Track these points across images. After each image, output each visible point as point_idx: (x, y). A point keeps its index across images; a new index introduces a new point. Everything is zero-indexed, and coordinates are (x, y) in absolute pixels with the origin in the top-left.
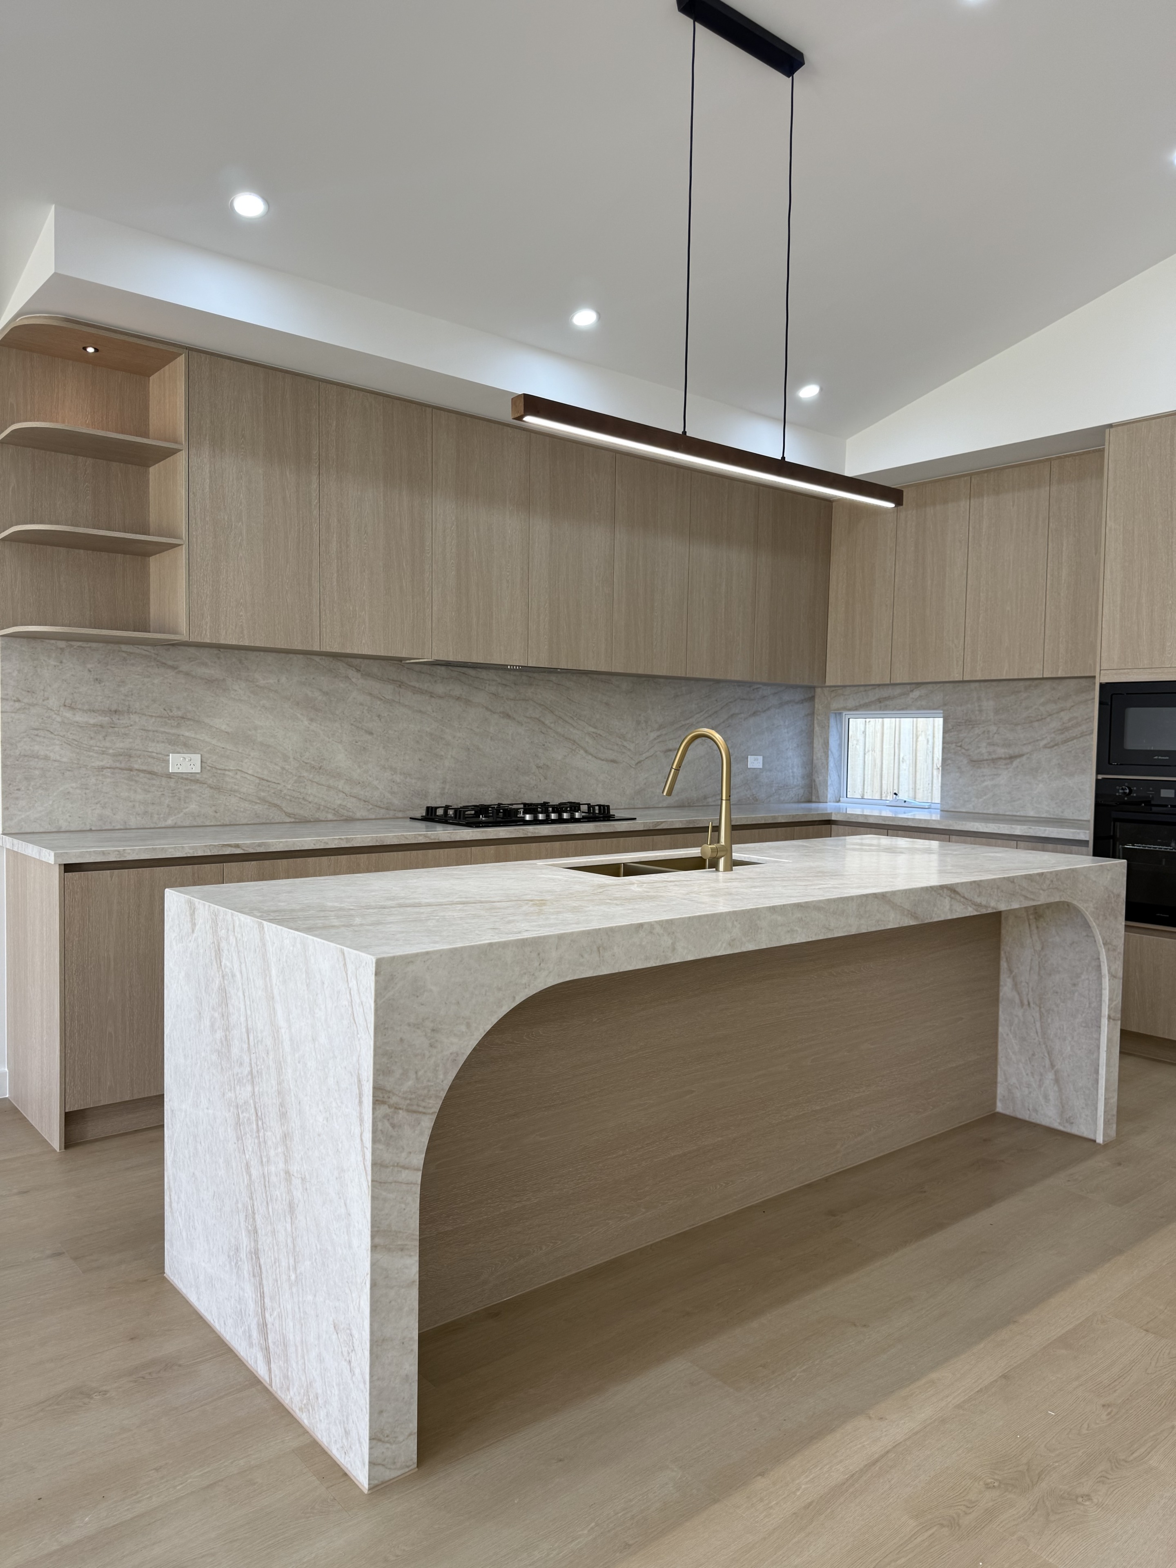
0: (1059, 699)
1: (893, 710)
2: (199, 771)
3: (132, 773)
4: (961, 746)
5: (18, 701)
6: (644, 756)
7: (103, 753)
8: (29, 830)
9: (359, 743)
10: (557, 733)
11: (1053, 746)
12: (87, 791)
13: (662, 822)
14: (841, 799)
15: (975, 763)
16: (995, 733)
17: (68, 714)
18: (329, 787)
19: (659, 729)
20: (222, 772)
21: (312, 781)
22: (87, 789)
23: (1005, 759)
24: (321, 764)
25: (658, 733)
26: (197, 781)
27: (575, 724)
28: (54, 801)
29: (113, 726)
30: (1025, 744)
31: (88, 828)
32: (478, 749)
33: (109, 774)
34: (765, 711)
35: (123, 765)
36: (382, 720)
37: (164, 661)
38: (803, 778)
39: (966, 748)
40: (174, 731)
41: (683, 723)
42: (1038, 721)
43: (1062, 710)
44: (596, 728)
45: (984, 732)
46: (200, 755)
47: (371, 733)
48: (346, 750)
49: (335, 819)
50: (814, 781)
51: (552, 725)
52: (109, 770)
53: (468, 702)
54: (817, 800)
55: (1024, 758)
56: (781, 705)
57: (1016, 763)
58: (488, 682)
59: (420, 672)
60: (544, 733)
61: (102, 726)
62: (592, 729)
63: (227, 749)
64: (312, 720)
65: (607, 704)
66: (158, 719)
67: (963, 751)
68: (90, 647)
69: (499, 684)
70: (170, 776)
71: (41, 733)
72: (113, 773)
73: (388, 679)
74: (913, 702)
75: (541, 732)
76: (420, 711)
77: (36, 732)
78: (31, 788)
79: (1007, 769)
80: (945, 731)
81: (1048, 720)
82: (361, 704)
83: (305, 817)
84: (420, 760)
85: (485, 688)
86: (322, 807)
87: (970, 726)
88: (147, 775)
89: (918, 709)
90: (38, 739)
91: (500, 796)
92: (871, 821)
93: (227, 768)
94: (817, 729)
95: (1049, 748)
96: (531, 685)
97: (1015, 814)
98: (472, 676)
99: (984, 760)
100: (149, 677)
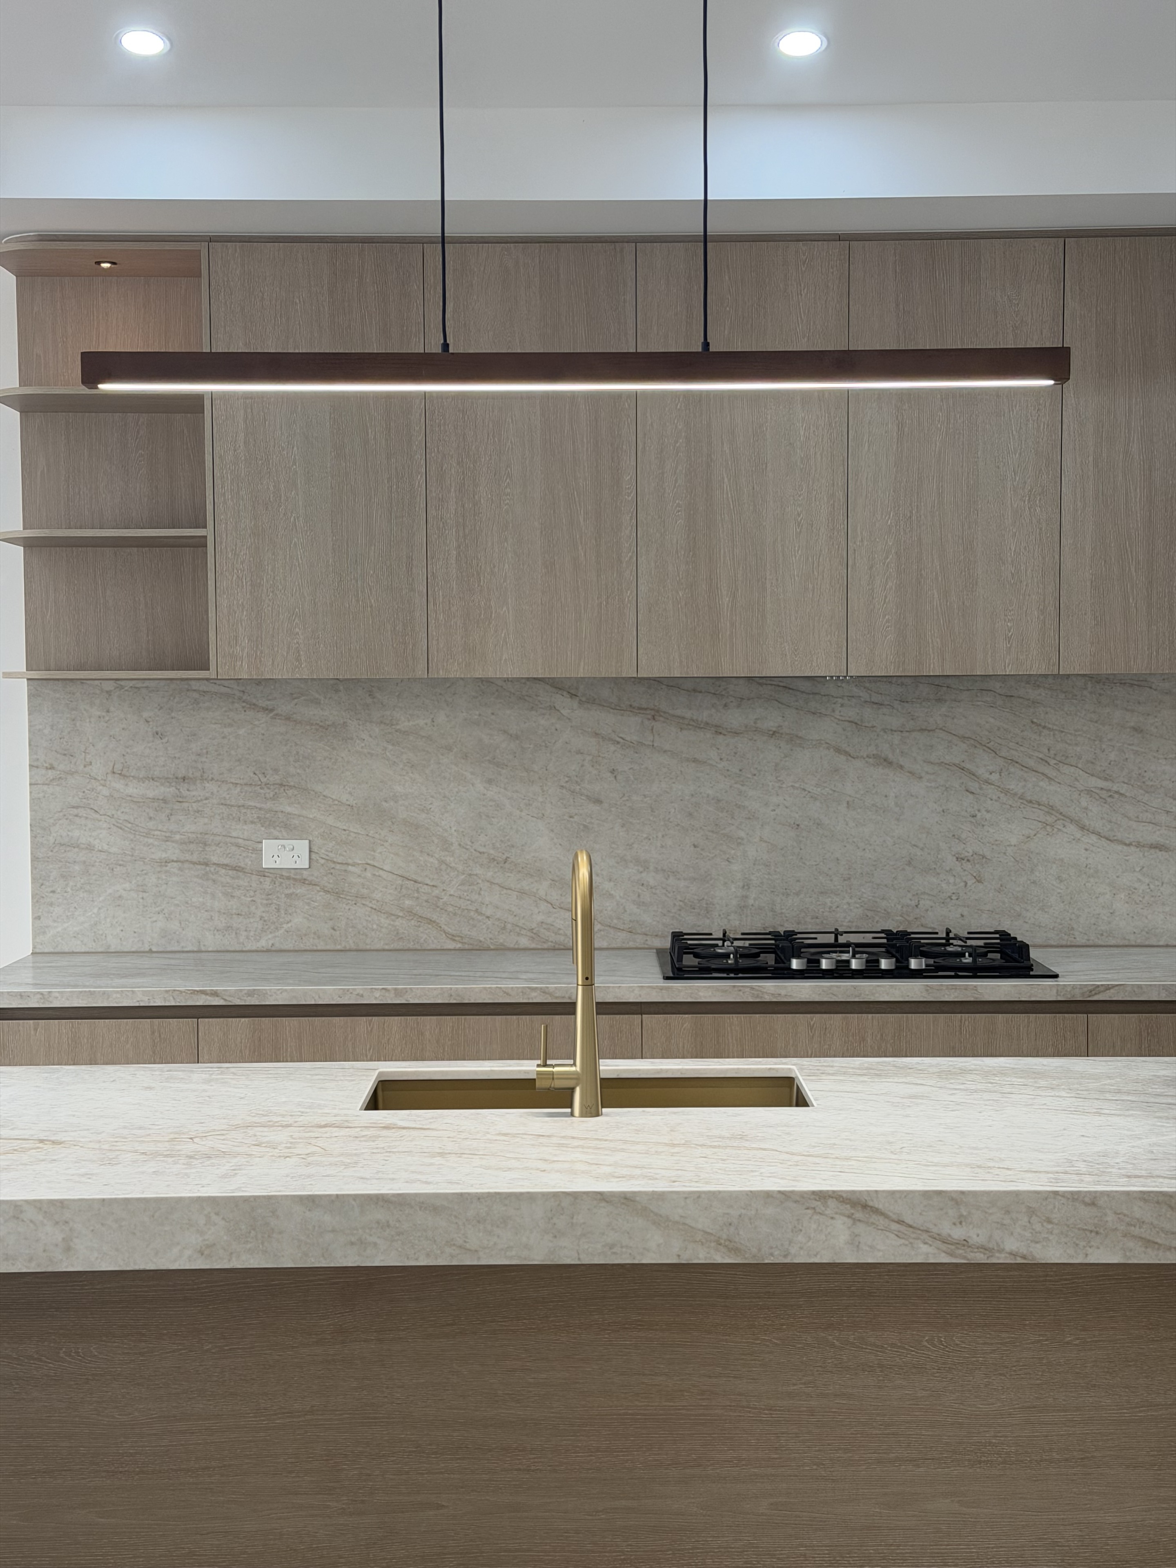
2: (307, 866)
3: (208, 869)
5: (52, 768)
7: (167, 839)
8: (66, 949)
9: (576, 818)
10: (1006, 792)
12: (145, 895)
17: (119, 785)
18: (522, 893)
20: (343, 867)
21: (492, 883)
22: (144, 892)
24: (506, 855)
26: (304, 881)
27: (1053, 774)
28: (100, 909)
29: (181, 800)
31: (146, 948)
32: (819, 824)
33: (176, 871)
35: (195, 858)
36: (619, 777)
37: (254, 701)
40: (269, 805)
44: (1107, 779)
46: (307, 842)
47: (599, 801)
48: (552, 831)
49: (533, 946)
51: (994, 777)
52: (175, 864)
53: (795, 740)
58: (840, 700)
59: (695, 690)
60: (972, 793)
61: (165, 801)
62: (1095, 783)
63: (350, 831)
64: (490, 781)
65: (1138, 730)
66: (246, 788)
68: (147, 687)
69: (866, 702)
70: (263, 873)
71: (81, 812)
72: (180, 869)
73: (631, 706)
75: (967, 790)
76: (695, 760)
77: (75, 811)
78: (69, 889)
82: (579, 752)
83: (481, 941)
84: (695, 846)
85: (833, 711)
86: (509, 926)
88: (230, 872)
90: (77, 820)
93: (350, 861)
96: (939, 700)
100: (230, 725)
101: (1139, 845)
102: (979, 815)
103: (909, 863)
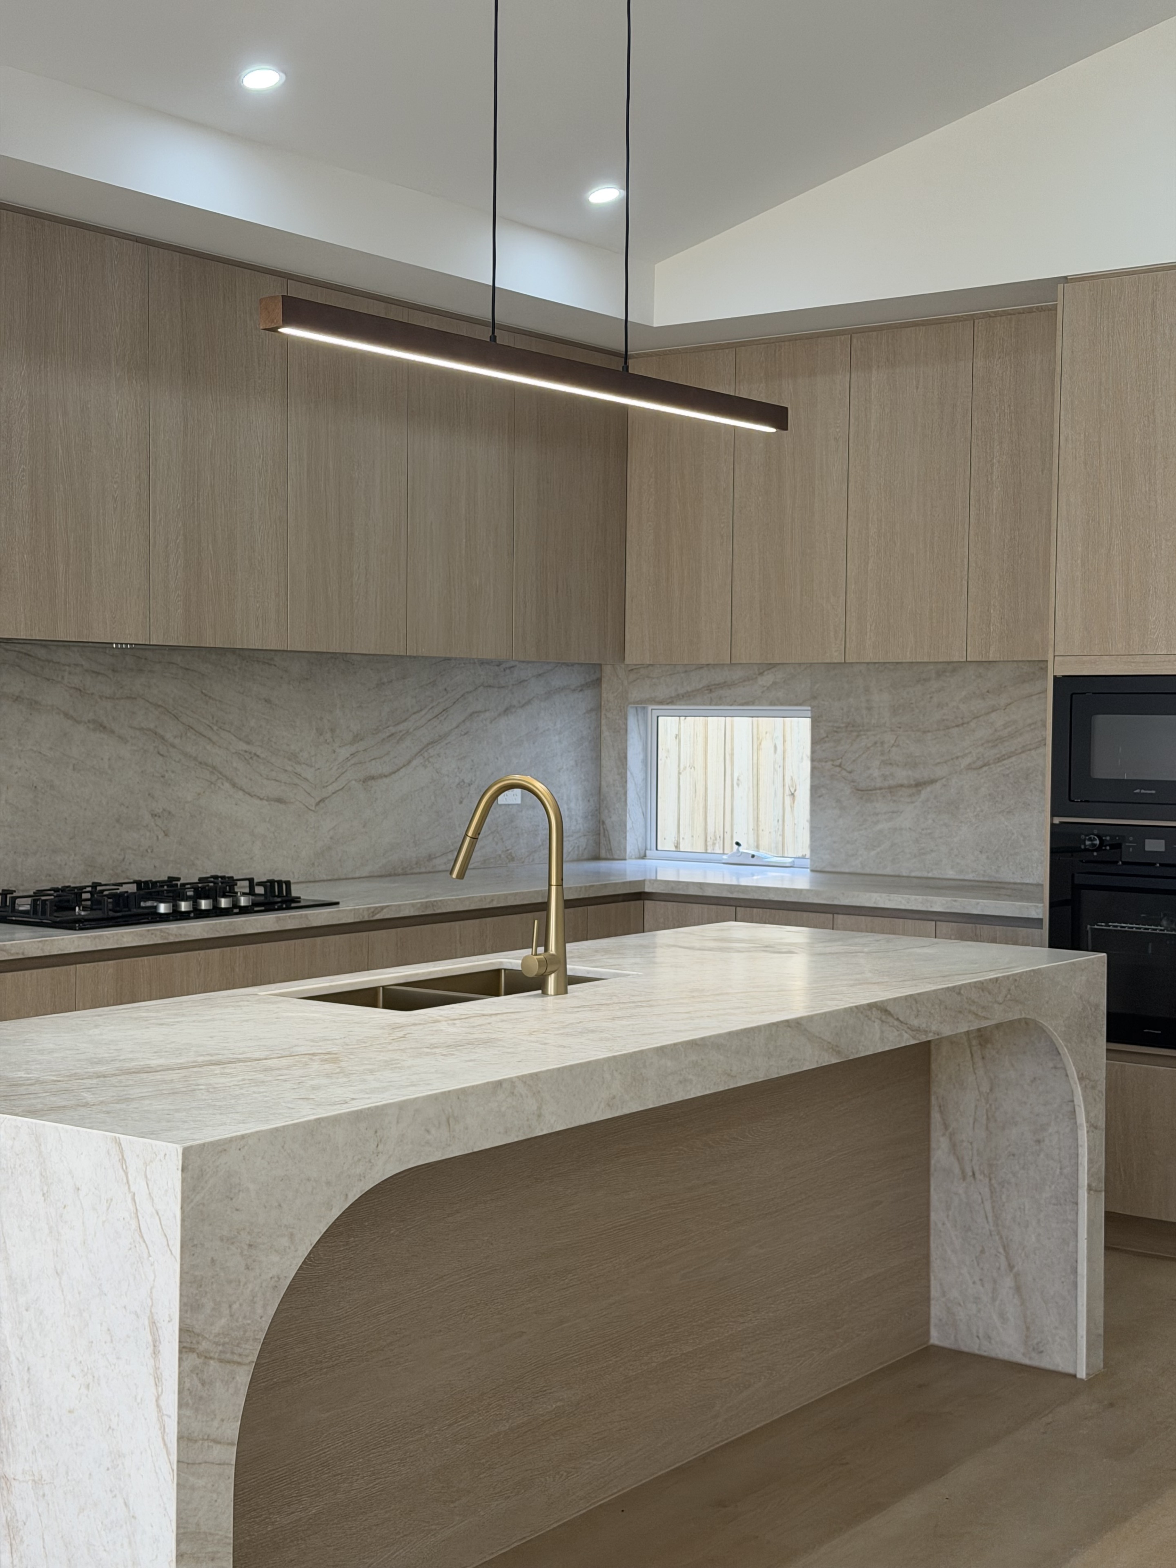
0: (988, 692)
1: (731, 705)
4: (840, 766)
6: (331, 789)
10: (186, 755)
11: (981, 767)
13: (382, 908)
14: (648, 852)
15: (864, 793)
16: (893, 746)
19: (352, 743)
23: (910, 786)
25: (353, 749)
27: (215, 738)
30: (939, 763)
32: (52, 787)
34: (523, 706)
38: (585, 817)
39: (849, 769)
41: (392, 729)
42: (957, 726)
43: (994, 709)
44: (248, 743)
45: (876, 743)
50: (603, 823)
51: (177, 741)
53: (34, 705)
54: (609, 856)
55: (938, 785)
56: (549, 695)
57: (925, 793)
58: (67, 668)
60: (162, 755)
62: (243, 746)
65: (268, 701)
67: (844, 773)
69: (87, 671)
74: (763, 692)
75: (159, 753)
79: (913, 802)
80: (816, 741)
81: (973, 724)
85: (63, 677)
87: (855, 734)
89: (772, 704)
91: (90, 869)
92: (709, 893)
94: (606, 733)
95: (974, 769)
96: (141, 671)
97: (925, 874)
98: (39, 659)
99: (875, 789)
101: (268, 799)
102: (167, 775)
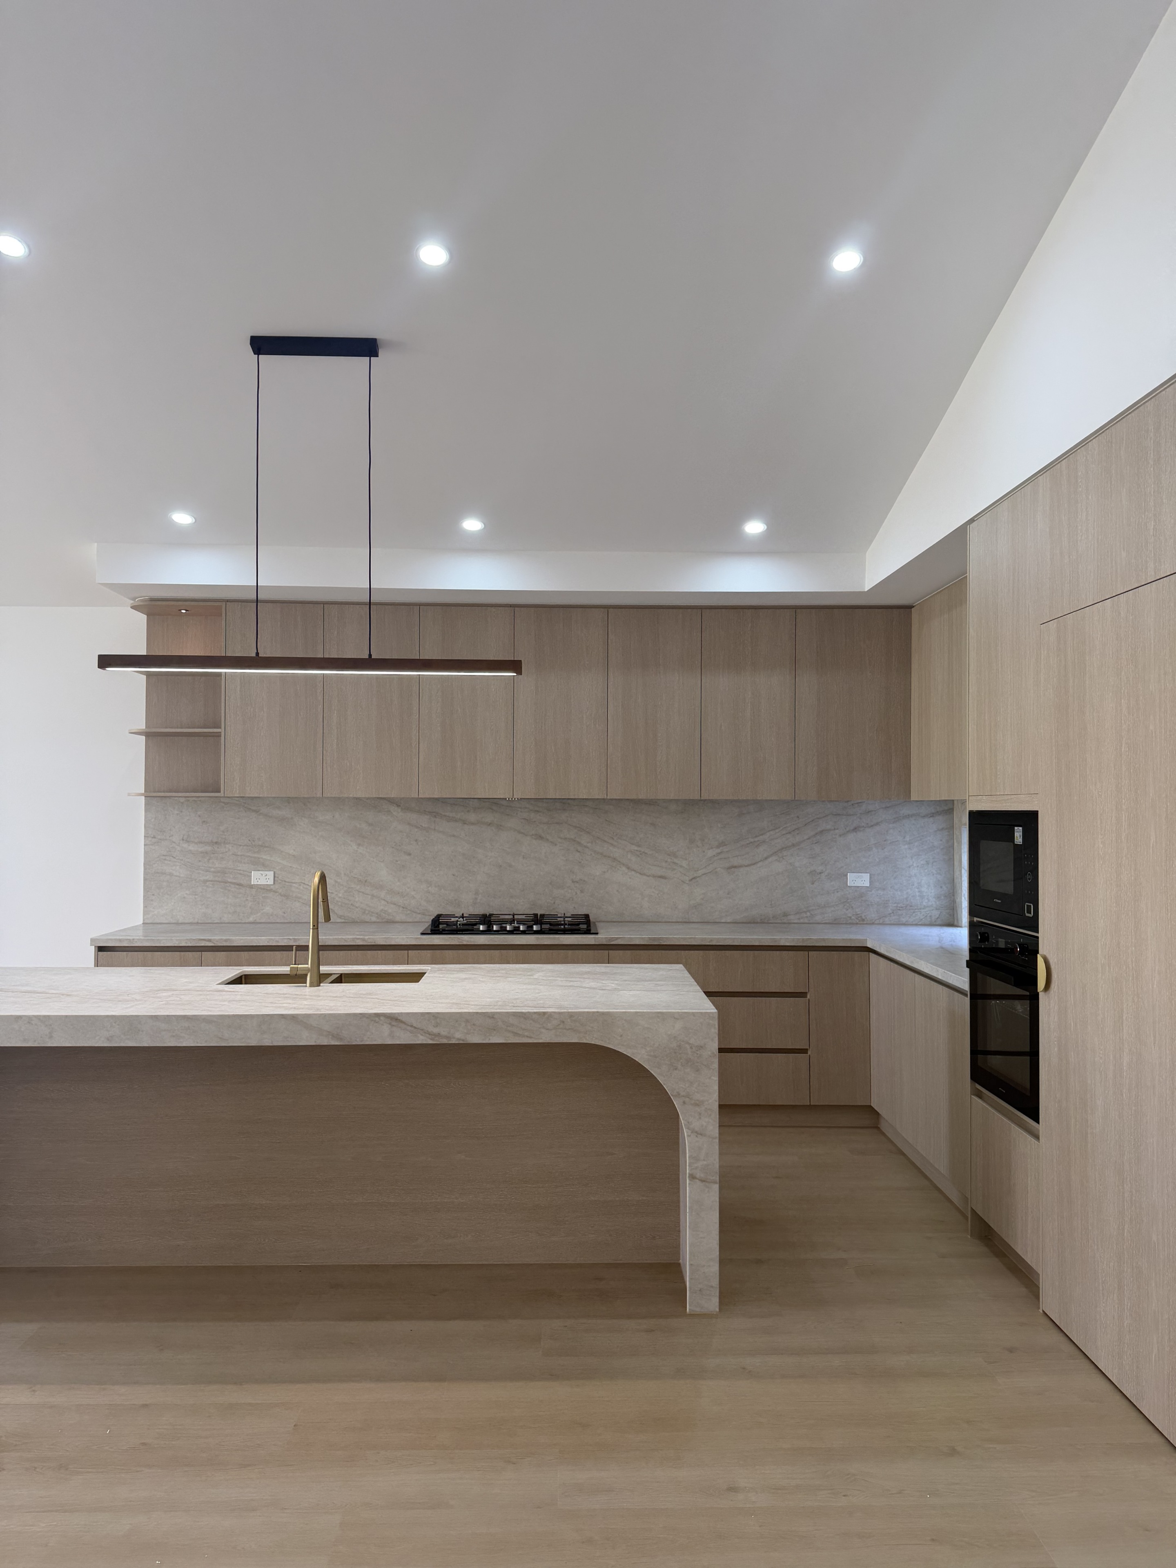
2: (272, 883)
3: (226, 884)
5: (154, 837)
6: (700, 872)
7: (207, 871)
8: (159, 922)
9: (399, 862)
10: (595, 851)
12: (196, 896)
17: (185, 845)
18: (373, 896)
19: (718, 847)
20: (290, 884)
21: (359, 892)
22: (196, 895)
24: (366, 878)
25: (719, 851)
26: (271, 890)
27: (615, 843)
28: (175, 903)
29: (214, 852)
31: (196, 921)
33: (211, 886)
34: (872, 826)
35: (220, 879)
36: (419, 843)
37: (250, 807)
38: (938, 898)
40: (256, 855)
41: (752, 840)
46: (273, 872)
47: (410, 854)
48: (388, 868)
49: (378, 921)
50: (956, 902)
51: (589, 845)
52: (210, 882)
56: (897, 819)
59: (454, 804)
60: (579, 852)
61: (207, 853)
62: (635, 848)
63: (293, 867)
64: (359, 845)
65: (653, 824)
66: (245, 847)
68: (200, 801)
69: (531, 810)
70: (252, 887)
71: (168, 858)
72: (213, 884)
73: (425, 811)
75: (577, 851)
76: (454, 836)
77: (164, 857)
78: (161, 894)
82: (401, 832)
83: (353, 919)
84: (453, 875)
86: (367, 912)
88: (237, 886)
90: (166, 862)
93: (294, 881)
94: (956, 844)
96: (564, 810)
100: (239, 818)
101: (654, 876)
102: (582, 862)
103: (551, 884)
